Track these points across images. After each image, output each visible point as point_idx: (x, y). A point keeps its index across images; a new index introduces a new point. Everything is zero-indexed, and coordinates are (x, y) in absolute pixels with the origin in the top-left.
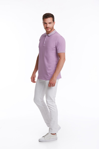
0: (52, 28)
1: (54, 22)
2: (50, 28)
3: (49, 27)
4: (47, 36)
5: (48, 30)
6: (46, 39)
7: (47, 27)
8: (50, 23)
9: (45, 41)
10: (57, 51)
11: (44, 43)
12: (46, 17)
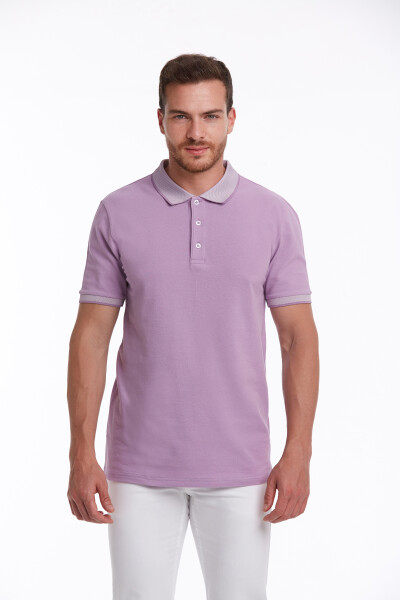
0: (221, 145)
2: (211, 147)
3: (207, 140)
5: (197, 157)
8: (209, 115)
11: (197, 245)
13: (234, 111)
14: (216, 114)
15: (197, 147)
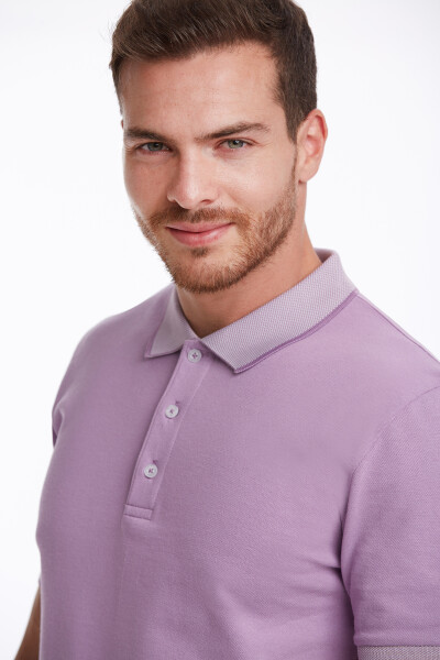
0: (272, 217)
1: (308, 127)
2: (238, 221)
3: (224, 203)
4: (190, 359)
5: (201, 253)
6: (169, 410)
7: (177, 211)
8: (227, 140)
9: (154, 435)
10: (362, 636)
11: (148, 469)
12: (166, 40)
13: (321, 120)
14: (243, 135)
15: (196, 226)
